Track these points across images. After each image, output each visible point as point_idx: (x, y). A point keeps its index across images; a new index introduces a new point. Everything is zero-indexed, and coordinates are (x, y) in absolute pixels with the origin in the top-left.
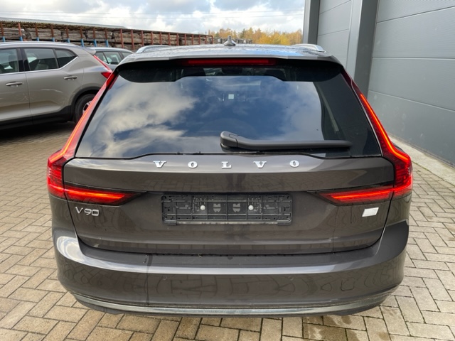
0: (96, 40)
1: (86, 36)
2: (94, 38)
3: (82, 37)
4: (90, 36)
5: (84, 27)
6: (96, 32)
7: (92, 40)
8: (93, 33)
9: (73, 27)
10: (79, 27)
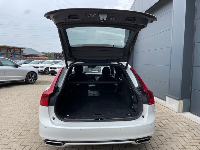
0: (15, 53)
1: (10, 51)
2: (14, 52)
3: (8, 52)
4: (12, 51)
5: (10, 47)
6: (16, 50)
7: (13, 53)
8: (14, 50)
9: (4, 47)
10: (7, 47)
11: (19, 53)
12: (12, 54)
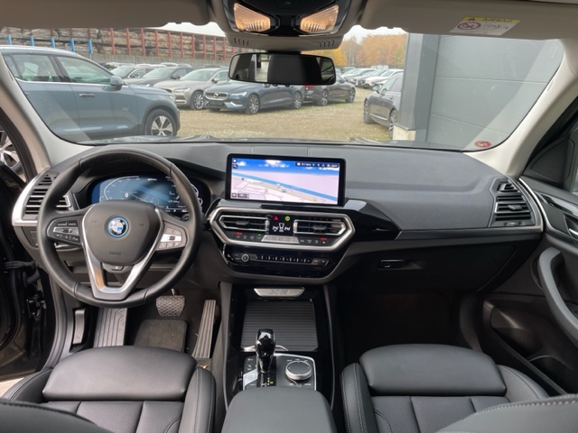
0: (73, 40)
1: (59, 34)
2: (72, 36)
4: (64, 33)
7: (67, 39)
8: (70, 30)
11: (84, 40)
12: (65, 42)
